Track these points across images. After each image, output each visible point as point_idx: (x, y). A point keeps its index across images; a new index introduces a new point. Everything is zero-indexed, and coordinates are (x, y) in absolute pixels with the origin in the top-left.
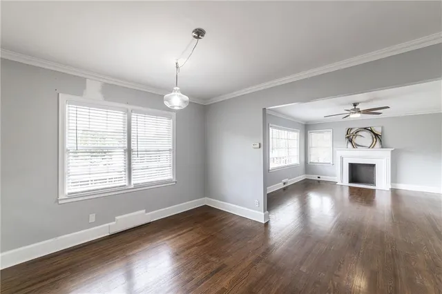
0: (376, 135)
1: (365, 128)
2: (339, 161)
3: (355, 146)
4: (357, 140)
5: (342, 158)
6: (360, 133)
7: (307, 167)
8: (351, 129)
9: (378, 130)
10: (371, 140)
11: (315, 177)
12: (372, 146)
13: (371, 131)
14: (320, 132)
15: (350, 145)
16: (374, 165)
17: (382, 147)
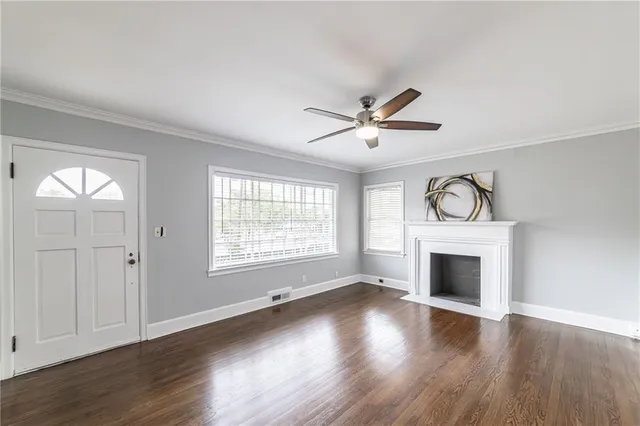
0: (482, 191)
1: (461, 177)
2: (412, 248)
3: (442, 216)
4: (446, 204)
5: (418, 243)
6: (451, 189)
7: (363, 259)
8: (436, 179)
9: (486, 181)
10: (472, 203)
11: (373, 280)
12: (473, 217)
13: (473, 182)
14: (384, 189)
15: (432, 213)
16: (477, 260)
17: (493, 219)
